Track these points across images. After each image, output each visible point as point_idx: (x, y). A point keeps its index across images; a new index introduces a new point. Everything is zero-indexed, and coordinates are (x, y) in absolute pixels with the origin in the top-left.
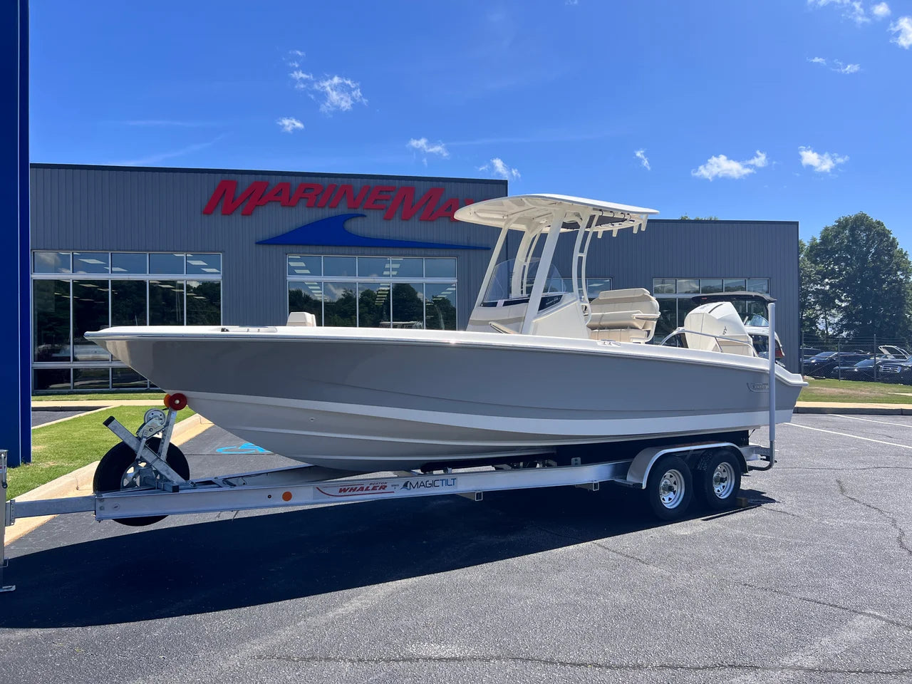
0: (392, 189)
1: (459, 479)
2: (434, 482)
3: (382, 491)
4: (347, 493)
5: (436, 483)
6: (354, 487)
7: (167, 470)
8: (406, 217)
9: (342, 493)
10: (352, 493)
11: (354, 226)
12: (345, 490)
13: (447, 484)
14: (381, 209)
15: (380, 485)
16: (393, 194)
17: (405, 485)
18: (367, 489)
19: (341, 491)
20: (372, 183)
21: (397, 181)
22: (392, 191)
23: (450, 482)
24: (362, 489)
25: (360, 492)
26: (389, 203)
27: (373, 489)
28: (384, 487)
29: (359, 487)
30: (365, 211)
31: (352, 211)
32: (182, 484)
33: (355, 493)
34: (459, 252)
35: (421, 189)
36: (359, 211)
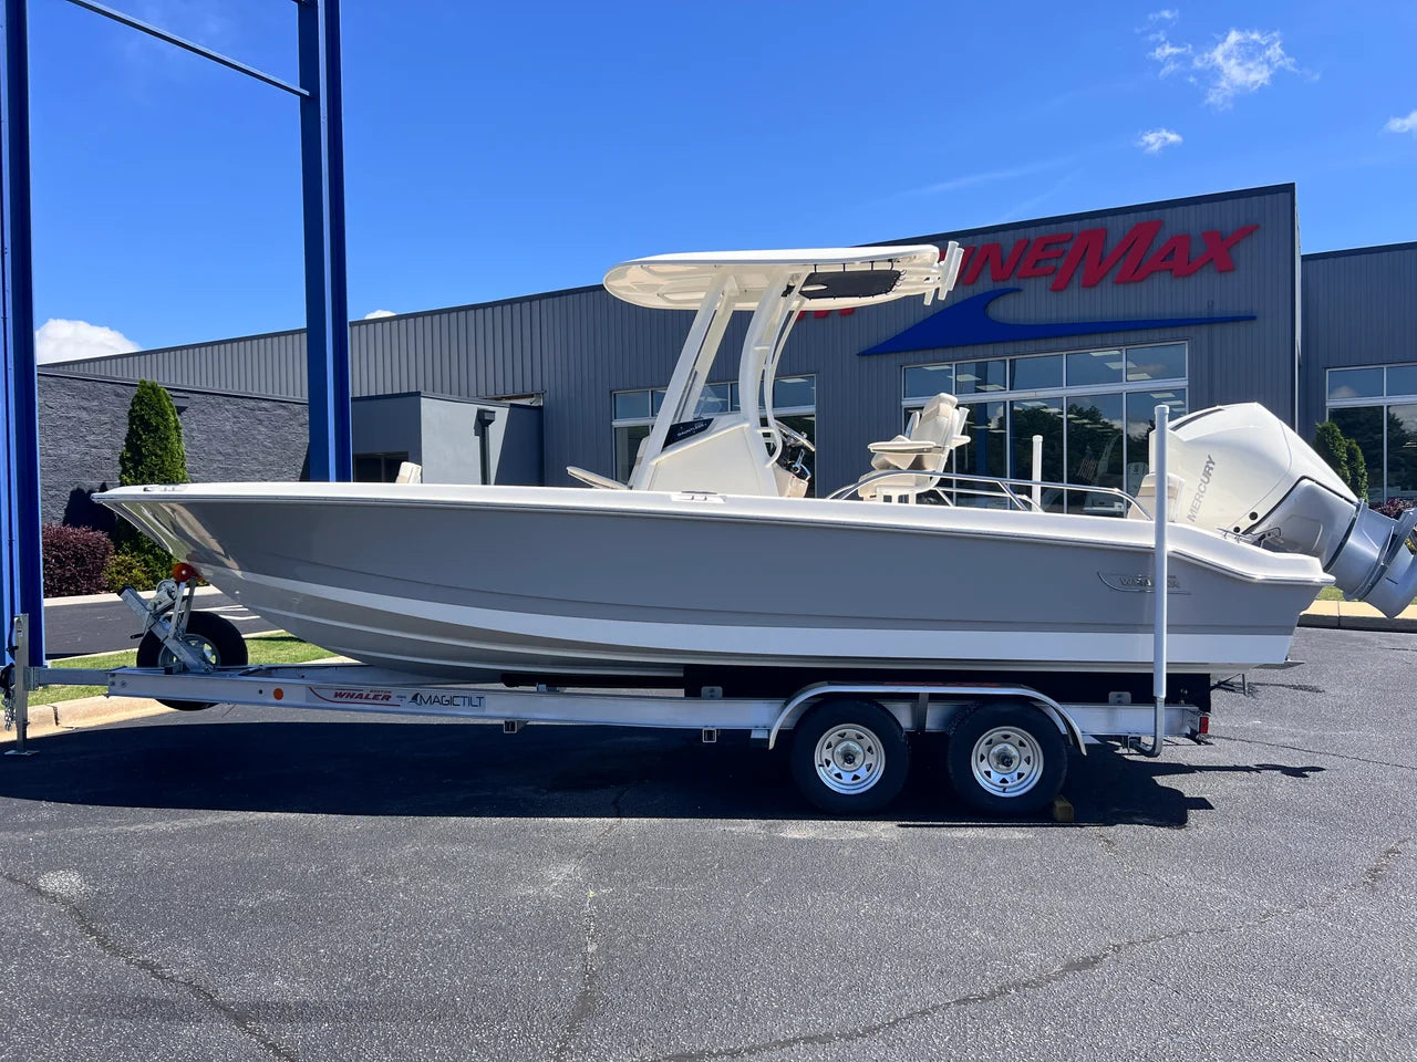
0: (1068, 238)
1: (488, 697)
2: (452, 698)
3: (384, 702)
4: (343, 699)
5: (456, 701)
6: (352, 692)
7: (178, 650)
8: (1090, 283)
9: (338, 699)
10: (348, 700)
11: (1004, 310)
12: (341, 695)
13: (470, 703)
14: (1046, 273)
15: (383, 694)
16: (1069, 247)
17: (415, 698)
18: (367, 698)
19: (336, 695)
20: (1032, 234)
21: (1075, 223)
22: (1068, 241)
23: (476, 702)
24: (360, 696)
25: (358, 700)
26: (1060, 263)
27: (375, 698)
28: (387, 698)
29: (357, 693)
30: (1022, 280)
31: (1001, 285)
32: (194, 667)
33: (352, 700)
34: (1192, 331)
35: (1118, 230)
36: (1011, 284)
